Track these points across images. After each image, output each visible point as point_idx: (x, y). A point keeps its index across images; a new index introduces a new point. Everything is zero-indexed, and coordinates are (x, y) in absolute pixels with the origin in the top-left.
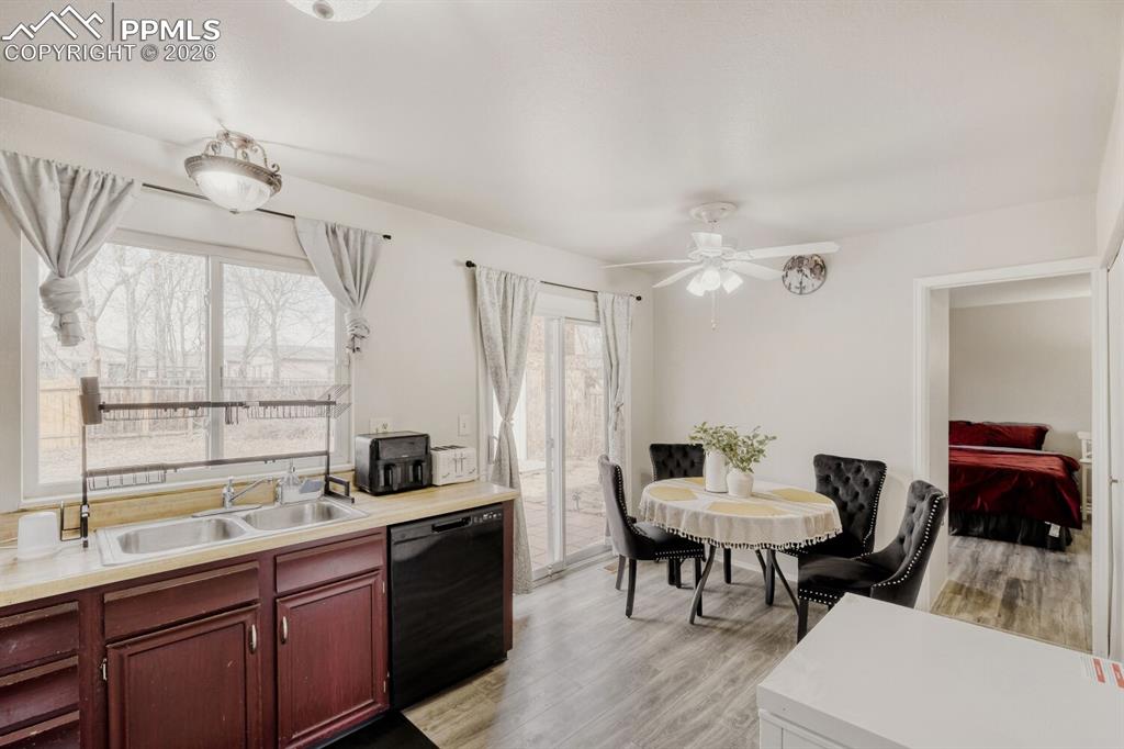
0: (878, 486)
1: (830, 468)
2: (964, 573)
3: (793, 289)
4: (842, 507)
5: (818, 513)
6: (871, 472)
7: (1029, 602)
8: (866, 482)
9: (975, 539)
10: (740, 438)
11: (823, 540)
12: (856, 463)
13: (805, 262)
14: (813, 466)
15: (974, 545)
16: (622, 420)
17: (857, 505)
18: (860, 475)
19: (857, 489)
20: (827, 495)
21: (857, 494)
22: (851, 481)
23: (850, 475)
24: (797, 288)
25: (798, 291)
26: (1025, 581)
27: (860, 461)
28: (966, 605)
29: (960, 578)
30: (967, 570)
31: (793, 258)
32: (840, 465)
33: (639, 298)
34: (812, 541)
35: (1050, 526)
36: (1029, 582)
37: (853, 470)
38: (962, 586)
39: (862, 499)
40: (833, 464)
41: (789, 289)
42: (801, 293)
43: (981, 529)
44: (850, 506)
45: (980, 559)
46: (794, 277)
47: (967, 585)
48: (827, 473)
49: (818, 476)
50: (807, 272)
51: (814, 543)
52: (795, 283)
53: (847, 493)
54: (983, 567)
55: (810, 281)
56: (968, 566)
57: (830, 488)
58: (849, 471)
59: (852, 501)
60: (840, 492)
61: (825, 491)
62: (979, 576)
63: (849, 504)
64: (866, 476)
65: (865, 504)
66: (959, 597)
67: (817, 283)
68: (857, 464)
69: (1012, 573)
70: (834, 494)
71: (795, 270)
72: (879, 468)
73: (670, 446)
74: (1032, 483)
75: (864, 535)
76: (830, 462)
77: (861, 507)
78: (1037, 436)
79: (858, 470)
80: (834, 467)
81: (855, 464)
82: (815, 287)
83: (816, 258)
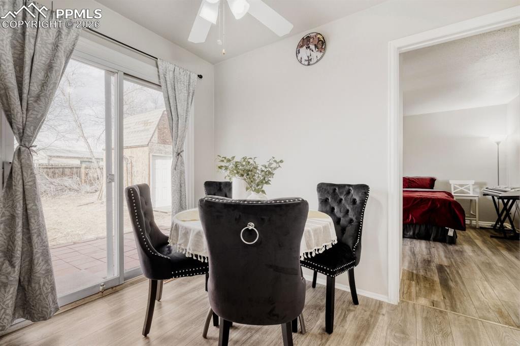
0: (363, 203)
1: (328, 193)
2: (410, 263)
3: (303, 62)
4: (337, 222)
5: (318, 226)
6: (358, 193)
7: (456, 283)
8: (354, 201)
9: (408, 239)
10: (259, 168)
11: (321, 252)
12: (347, 187)
13: (311, 40)
14: (317, 193)
15: (409, 243)
16: (182, 163)
17: (348, 219)
18: (350, 197)
19: (348, 208)
20: (326, 212)
21: (348, 211)
22: (343, 201)
23: (342, 197)
24: (306, 60)
25: (306, 63)
26: (446, 266)
27: (349, 185)
28: (420, 290)
29: (409, 267)
30: (411, 260)
31: (303, 39)
32: (335, 189)
33: (200, 77)
34: (311, 253)
35: (448, 230)
36: (449, 267)
37: (345, 193)
38: (412, 273)
39: (351, 215)
40: (330, 190)
41: (301, 62)
42: (309, 65)
43: (411, 233)
44: (343, 221)
45: (416, 252)
46: (304, 53)
47: (415, 272)
48: (326, 196)
49: (320, 199)
50: (312, 47)
51: (314, 255)
52: (305, 57)
53: (340, 211)
54: (419, 258)
55: (315, 54)
56: (410, 257)
57: (328, 208)
58: (341, 193)
59: (343, 217)
60: (335, 210)
61: (325, 210)
62: (419, 264)
63: (342, 219)
64: (355, 197)
65: (354, 219)
66: (413, 283)
67: (319, 55)
69: (437, 261)
70: (331, 212)
71: (305, 47)
72: (364, 189)
73: (220, 183)
74: (439, 205)
75: (354, 244)
76: (328, 188)
77: (351, 221)
78: (431, 182)
79: (348, 192)
80: (331, 191)
81: (345, 189)
82: (319, 58)
83: (319, 36)
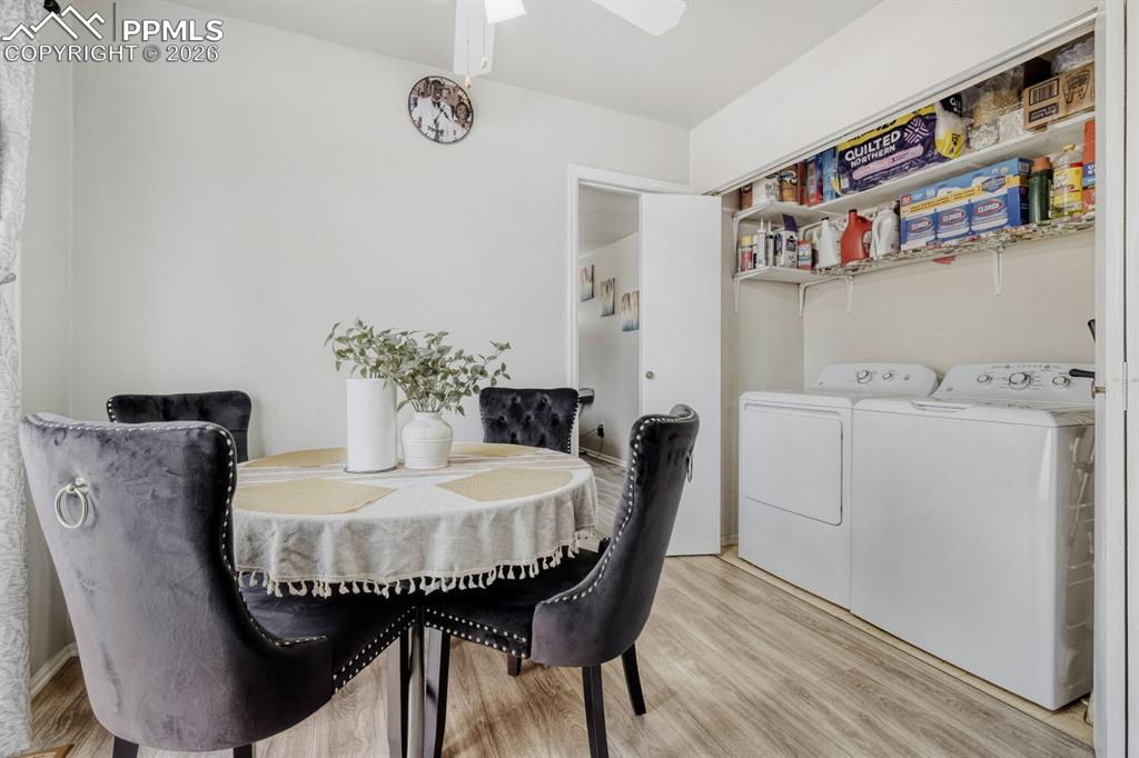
0: (571, 421)
1: (503, 406)
3: (425, 130)
6: (559, 404)
8: (555, 422)
13: (445, 93)
14: (479, 409)
18: (545, 411)
19: (543, 430)
21: (543, 438)
22: (533, 421)
23: (530, 413)
24: (431, 129)
25: (433, 135)
27: (543, 391)
31: (426, 80)
32: (516, 399)
37: (534, 405)
39: (551, 442)
40: (506, 400)
41: (419, 127)
42: (436, 140)
46: (425, 108)
48: (498, 414)
50: (448, 110)
52: (428, 122)
53: (530, 438)
55: (449, 125)
57: (506, 436)
58: (529, 406)
60: (520, 438)
64: (554, 411)
67: (461, 132)
68: (539, 396)
71: (429, 100)
72: (571, 397)
76: (503, 399)
79: (542, 404)
80: (508, 403)
81: (536, 397)
82: (459, 136)
83: (460, 93)
